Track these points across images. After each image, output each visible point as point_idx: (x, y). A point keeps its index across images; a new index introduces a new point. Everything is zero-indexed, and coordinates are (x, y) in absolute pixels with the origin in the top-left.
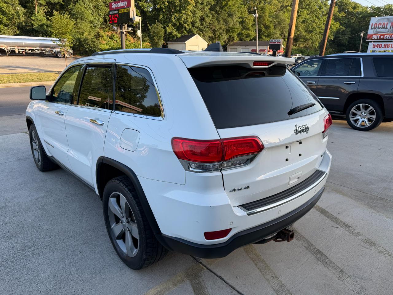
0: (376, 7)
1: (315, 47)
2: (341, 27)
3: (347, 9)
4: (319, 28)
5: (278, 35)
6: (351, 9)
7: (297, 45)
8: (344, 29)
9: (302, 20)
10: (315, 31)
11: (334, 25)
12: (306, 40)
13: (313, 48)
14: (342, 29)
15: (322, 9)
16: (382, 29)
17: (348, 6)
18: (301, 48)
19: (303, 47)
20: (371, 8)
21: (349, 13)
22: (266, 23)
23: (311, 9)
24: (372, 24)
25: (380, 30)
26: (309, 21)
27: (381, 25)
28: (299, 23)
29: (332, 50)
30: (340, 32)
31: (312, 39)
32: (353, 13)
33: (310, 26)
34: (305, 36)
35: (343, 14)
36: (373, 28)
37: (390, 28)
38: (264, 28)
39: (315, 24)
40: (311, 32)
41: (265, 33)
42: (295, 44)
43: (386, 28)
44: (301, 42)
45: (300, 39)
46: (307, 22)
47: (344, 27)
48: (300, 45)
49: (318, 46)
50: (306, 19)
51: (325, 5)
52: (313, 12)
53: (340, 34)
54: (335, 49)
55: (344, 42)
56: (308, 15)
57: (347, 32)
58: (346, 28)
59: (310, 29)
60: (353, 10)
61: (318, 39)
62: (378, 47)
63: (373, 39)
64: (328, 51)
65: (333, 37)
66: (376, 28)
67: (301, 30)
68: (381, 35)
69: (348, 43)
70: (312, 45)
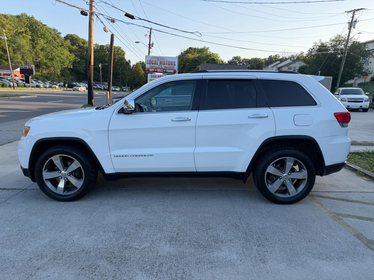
0: (100, 45)
1: (58, 74)
2: (77, 58)
3: (78, 43)
4: (58, 57)
5: (19, 60)
6: (81, 44)
7: (40, 72)
8: (79, 60)
9: (41, 48)
10: (55, 59)
11: (70, 56)
12: (48, 67)
13: (56, 75)
14: (78, 60)
15: (57, 40)
16: (154, 64)
17: (78, 41)
18: (45, 74)
19: (46, 73)
20: (96, 45)
21: (80, 47)
22: (3, 46)
23: (47, 39)
24: (148, 60)
25: (154, 65)
26: (48, 50)
27: (153, 62)
28: (38, 50)
29: (73, 77)
30: (77, 62)
31: (54, 67)
32: (83, 48)
33: (50, 54)
34: (46, 63)
35: (74, 47)
36: (148, 63)
37: (160, 64)
38: (2, 51)
39: (54, 54)
40: (52, 60)
41: (4, 56)
42: (37, 70)
43: (157, 64)
44: (44, 68)
45: (42, 65)
46: (46, 50)
47: (79, 58)
48: (42, 71)
49: (60, 74)
50: (44, 48)
51: (59, 37)
52: (49, 42)
53: (76, 64)
54: (75, 76)
55: (82, 71)
56: (45, 44)
57: (82, 62)
58: (80, 59)
59: (50, 57)
60: (83, 45)
61: (59, 67)
62: (154, 77)
63: (150, 71)
64: (69, 78)
65: (72, 66)
66: (151, 63)
67: (42, 57)
68: (155, 69)
69: (85, 72)
70: (55, 72)
